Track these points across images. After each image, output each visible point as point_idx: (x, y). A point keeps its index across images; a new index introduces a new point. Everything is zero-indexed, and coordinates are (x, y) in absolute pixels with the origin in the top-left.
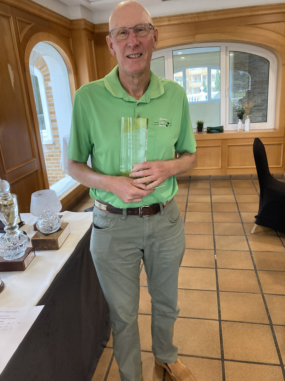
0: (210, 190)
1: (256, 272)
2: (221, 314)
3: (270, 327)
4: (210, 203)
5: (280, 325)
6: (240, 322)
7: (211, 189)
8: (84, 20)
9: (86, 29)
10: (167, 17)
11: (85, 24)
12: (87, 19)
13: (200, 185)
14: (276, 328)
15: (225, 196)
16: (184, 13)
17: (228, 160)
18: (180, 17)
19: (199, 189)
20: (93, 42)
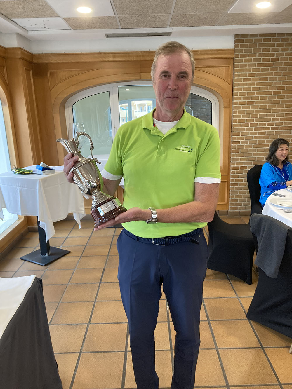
8: (21, 49)
9: (23, 59)
10: (111, 54)
11: (22, 53)
12: (25, 49)
16: (129, 51)
18: (126, 55)
20: (31, 72)
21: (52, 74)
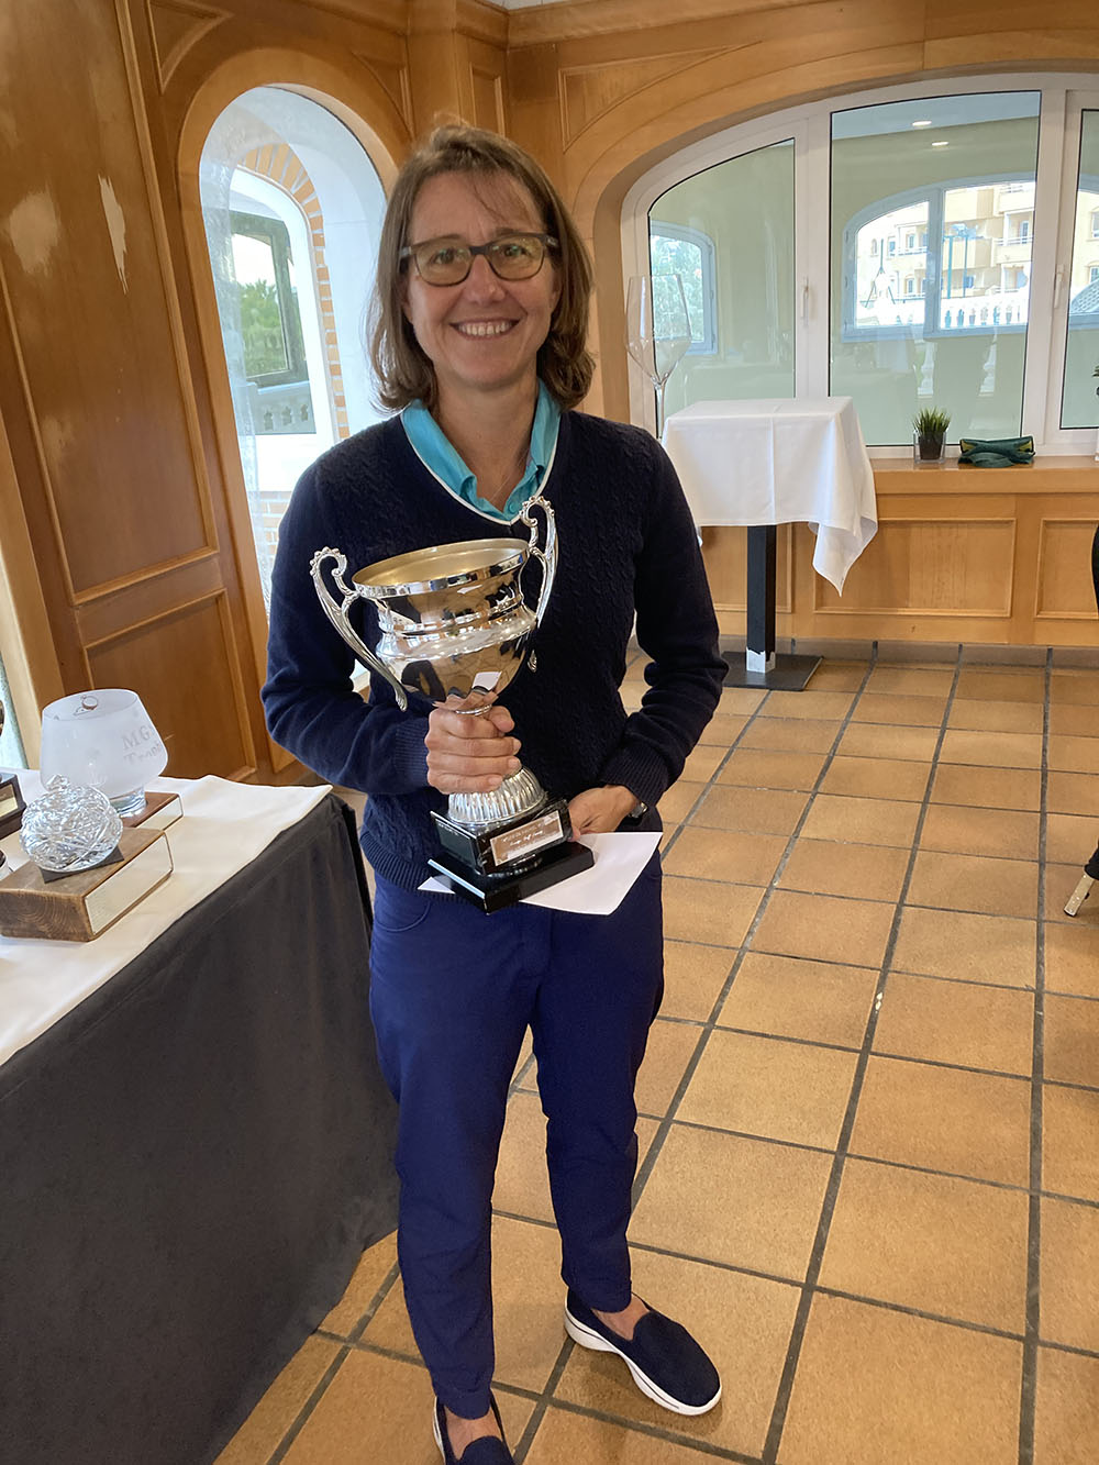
0: (949, 705)
1: (1036, 1091)
2: (824, 1258)
3: (1021, 1350)
4: (931, 765)
5: (1068, 1349)
6: (896, 1308)
7: (955, 701)
9: (465, 32)
11: (462, 9)
13: (913, 683)
14: (1046, 1356)
15: (1004, 738)
17: (1041, 584)
19: (902, 697)
20: (498, 83)
21: (574, 83)
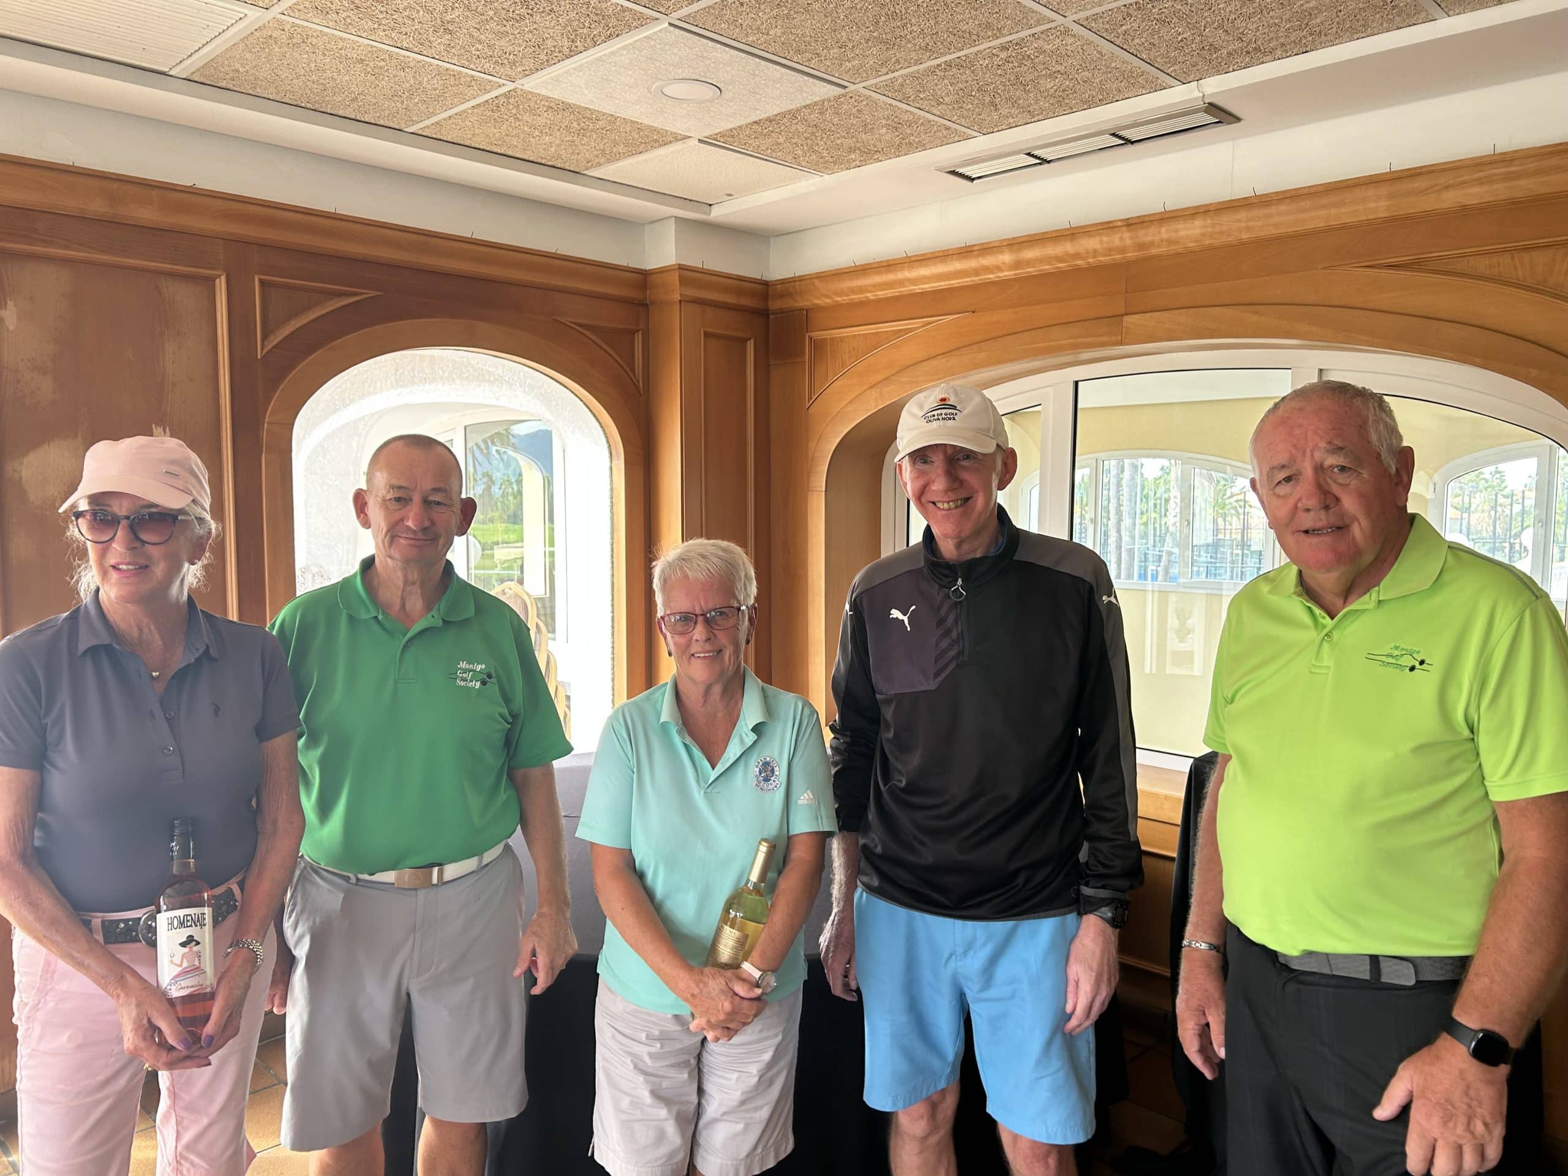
11: (687, 283)
20: (750, 346)
21: (819, 346)
